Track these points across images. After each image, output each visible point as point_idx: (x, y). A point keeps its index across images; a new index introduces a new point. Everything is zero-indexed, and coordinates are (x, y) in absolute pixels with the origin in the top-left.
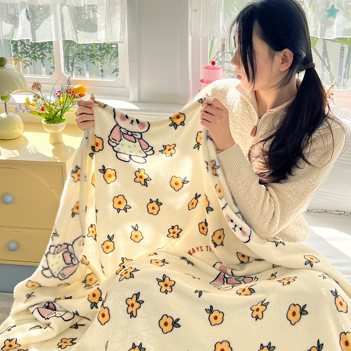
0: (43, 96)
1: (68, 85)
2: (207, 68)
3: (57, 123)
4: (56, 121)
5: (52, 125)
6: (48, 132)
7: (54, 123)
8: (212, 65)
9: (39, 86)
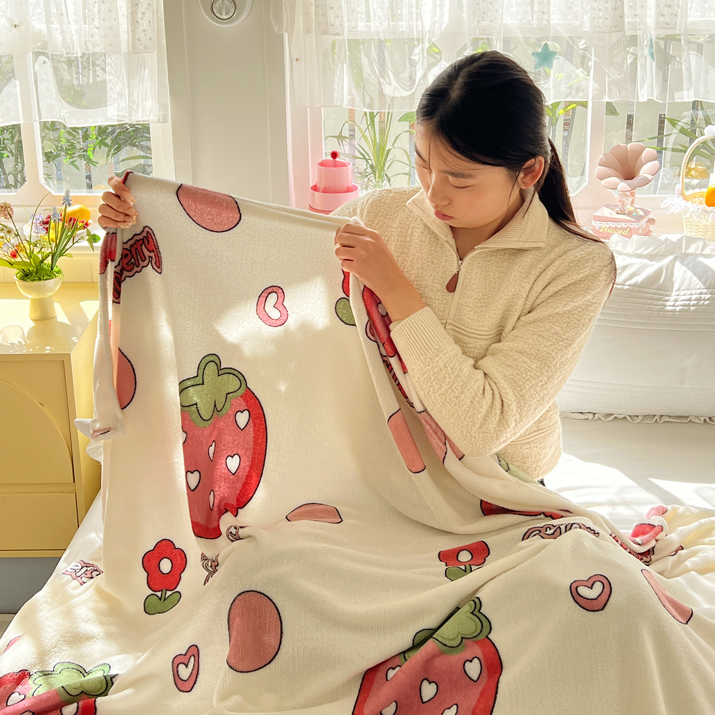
0: (17, 228)
1: (66, 205)
2: (322, 164)
3: (46, 280)
4: (43, 276)
5: (36, 283)
6: (28, 298)
7: (40, 279)
8: (332, 159)
9: (9, 209)
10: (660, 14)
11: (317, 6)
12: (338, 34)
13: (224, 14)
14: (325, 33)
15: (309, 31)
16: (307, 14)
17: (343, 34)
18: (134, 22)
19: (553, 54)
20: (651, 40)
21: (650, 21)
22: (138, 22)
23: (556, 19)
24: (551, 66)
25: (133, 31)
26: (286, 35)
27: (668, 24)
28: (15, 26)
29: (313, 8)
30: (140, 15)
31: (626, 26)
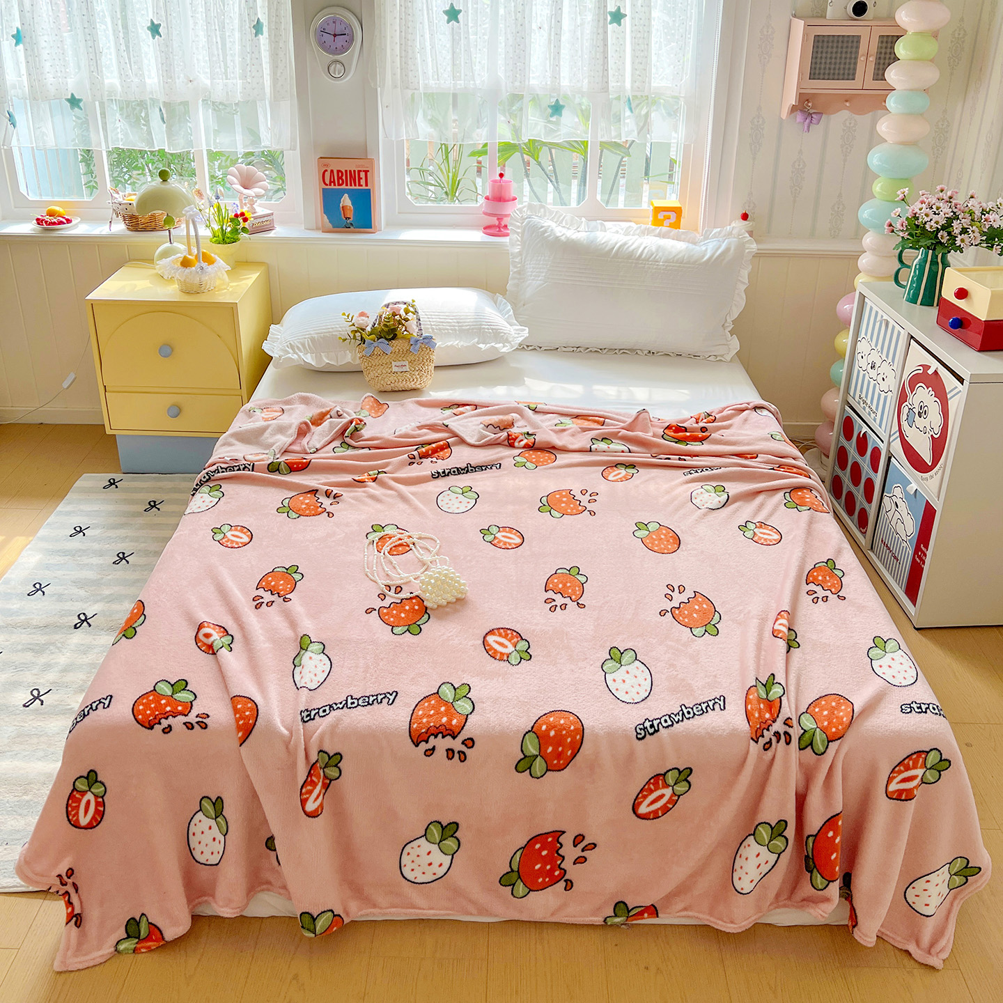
10: (634, 81)
11: (401, 69)
12: (415, 89)
13: (337, 73)
14: (407, 88)
15: (396, 87)
16: (394, 74)
17: (419, 89)
18: (275, 81)
19: (562, 107)
20: (629, 98)
21: (628, 85)
22: (278, 79)
23: (565, 82)
24: (561, 115)
25: (274, 86)
26: (379, 89)
27: (639, 88)
28: (191, 81)
29: (399, 70)
30: (279, 75)
31: (610, 89)
